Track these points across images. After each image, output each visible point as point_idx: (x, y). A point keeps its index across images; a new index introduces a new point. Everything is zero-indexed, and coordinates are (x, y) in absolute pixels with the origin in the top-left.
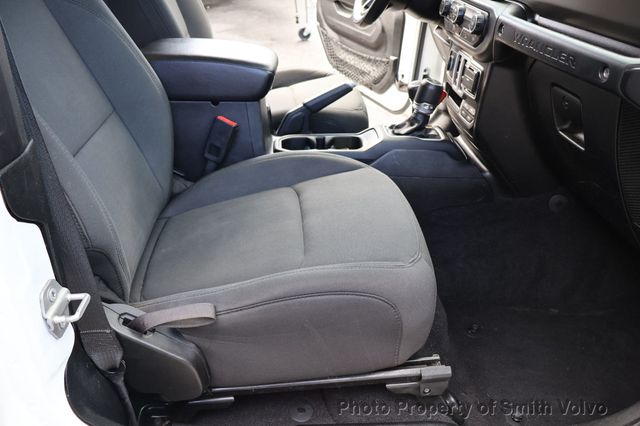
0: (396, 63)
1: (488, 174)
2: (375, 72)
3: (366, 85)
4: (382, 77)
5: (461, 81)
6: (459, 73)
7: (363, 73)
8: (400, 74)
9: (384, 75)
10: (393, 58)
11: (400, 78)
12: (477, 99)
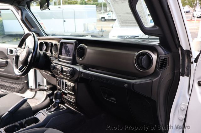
0: (28, 83)
1: (82, 114)
2: (19, 87)
3: (17, 92)
4: (23, 88)
5: (66, 88)
6: (64, 86)
7: (14, 88)
8: (30, 86)
9: (23, 87)
10: (26, 81)
11: (30, 87)
12: (75, 94)
